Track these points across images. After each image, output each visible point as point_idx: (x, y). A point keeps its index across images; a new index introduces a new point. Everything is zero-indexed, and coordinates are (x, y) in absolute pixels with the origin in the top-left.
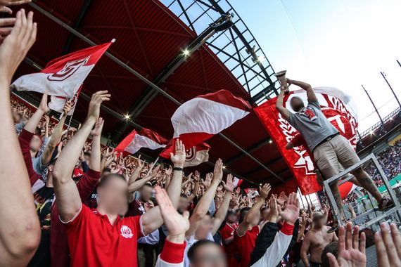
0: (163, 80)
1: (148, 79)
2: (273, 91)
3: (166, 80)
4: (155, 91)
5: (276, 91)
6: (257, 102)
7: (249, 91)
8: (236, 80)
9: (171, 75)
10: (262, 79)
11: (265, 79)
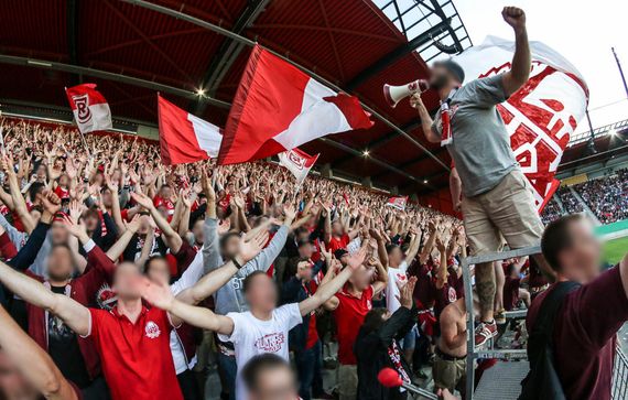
0: (249, 23)
1: (222, 26)
2: (447, 32)
3: (255, 22)
4: (238, 44)
5: (452, 33)
6: (418, 50)
7: (405, 31)
8: (380, 11)
9: (262, 13)
10: (428, 12)
11: (433, 11)
